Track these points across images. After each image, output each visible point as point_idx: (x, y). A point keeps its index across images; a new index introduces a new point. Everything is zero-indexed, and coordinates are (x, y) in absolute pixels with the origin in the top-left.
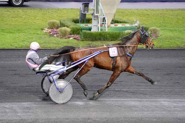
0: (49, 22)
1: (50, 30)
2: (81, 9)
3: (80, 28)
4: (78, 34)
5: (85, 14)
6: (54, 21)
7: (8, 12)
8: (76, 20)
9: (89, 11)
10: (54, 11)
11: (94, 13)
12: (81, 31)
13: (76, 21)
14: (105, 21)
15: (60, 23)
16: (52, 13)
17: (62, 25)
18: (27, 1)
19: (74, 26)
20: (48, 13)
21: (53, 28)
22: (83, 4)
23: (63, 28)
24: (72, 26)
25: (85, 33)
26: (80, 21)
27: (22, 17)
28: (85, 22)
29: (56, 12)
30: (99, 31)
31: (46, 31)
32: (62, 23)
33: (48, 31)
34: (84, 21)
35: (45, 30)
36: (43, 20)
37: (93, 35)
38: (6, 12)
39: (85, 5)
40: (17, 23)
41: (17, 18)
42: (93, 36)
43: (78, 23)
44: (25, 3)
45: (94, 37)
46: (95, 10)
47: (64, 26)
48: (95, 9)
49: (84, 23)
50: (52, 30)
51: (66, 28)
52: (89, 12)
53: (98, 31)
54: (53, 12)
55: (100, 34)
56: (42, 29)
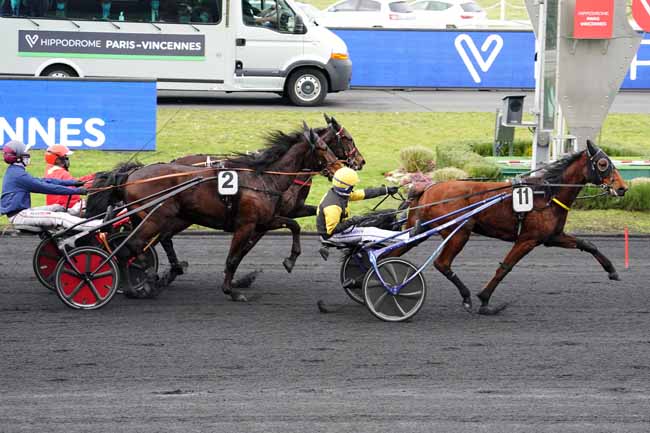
0: (404, 150)
1: (407, 176)
2: (500, 115)
3: (497, 169)
5: (512, 129)
6: (420, 148)
8: (484, 146)
9: (523, 118)
10: (419, 119)
11: (539, 125)
13: (484, 151)
15: (438, 155)
16: (411, 127)
17: (445, 161)
18: (337, 91)
19: (479, 165)
20: (401, 127)
21: (416, 171)
22: (504, 99)
23: (447, 171)
24: (472, 165)
26: (494, 149)
28: (510, 152)
29: (425, 122)
31: (396, 180)
32: (444, 155)
33: (402, 179)
34: (507, 150)
35: (391, 175)
36: (386, 147)
39: (512, 101)
43: (491, 155)
44: (330, 96)
46: (542, 118)
47: (450, 165)
48: (542, 115)
49: (507, 155)
50: (414, 174)
51: (453, 169)
52: (523, 122)
54: (415, 121)
56: (383, 174)
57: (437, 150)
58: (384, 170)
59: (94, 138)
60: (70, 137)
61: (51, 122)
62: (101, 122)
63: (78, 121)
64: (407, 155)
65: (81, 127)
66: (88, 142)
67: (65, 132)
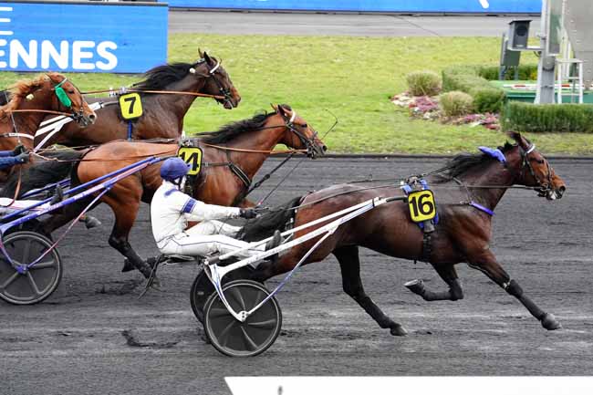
0: (411, 75)
1: (413, 100)
2: (506, 39)
3: (502, 93)
4: (495, 111)
5: (518, 54)
6: (427, 72)
7: (294, 48)
8: (490, 70)
9: (529, 43)
10: (427, 44)
11: (544, 49)
12: (505, 103)
13: (489, 75)
14: (577, 75)
15: (444, 79)
16: (419, 51)
17: (451, 85)
19: (484, 89)
20: (408, 51)
21: (421, 95)
22: (511, 24)
23: (453, 94)
24: (476, 89)
25: (515, 108)
26: (500, 74)
27: (332, 62)
28: (516, 76)
29: (432, 46)
30: (556, 101)
31: (402, 104)
32: (450, 80)
33: (408, 103)
34: (513, 74)
35: (397, 99)
36: (393, 71)
37: (539, 114)
38: (287, 48)
39: (519, 25)
40: (318, 80)
41: (319, 66)
42: (539, 119)
43: (496, 78)
45: (542, 120)
46: (548, 42)
47: (455, 88)
48: (548, 38)
49: (512, 79)
50: (420, 98)
51: (459, 93)
52: (529, 47)
53: (554, 103)
54: (423, 46)
55: (561, 114)
56: (390, 98)
57: (443, 75)
58: (391, 94)
59: (106, 62)
60: (83, 61)
61: (65, 45)
62: (113, 46)
63: (91, 44)
64: (414, 79)
65: (94, 50)
66: (100, 65)
67: (78, 55)
